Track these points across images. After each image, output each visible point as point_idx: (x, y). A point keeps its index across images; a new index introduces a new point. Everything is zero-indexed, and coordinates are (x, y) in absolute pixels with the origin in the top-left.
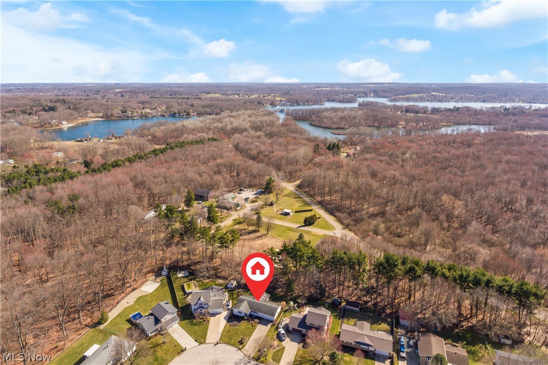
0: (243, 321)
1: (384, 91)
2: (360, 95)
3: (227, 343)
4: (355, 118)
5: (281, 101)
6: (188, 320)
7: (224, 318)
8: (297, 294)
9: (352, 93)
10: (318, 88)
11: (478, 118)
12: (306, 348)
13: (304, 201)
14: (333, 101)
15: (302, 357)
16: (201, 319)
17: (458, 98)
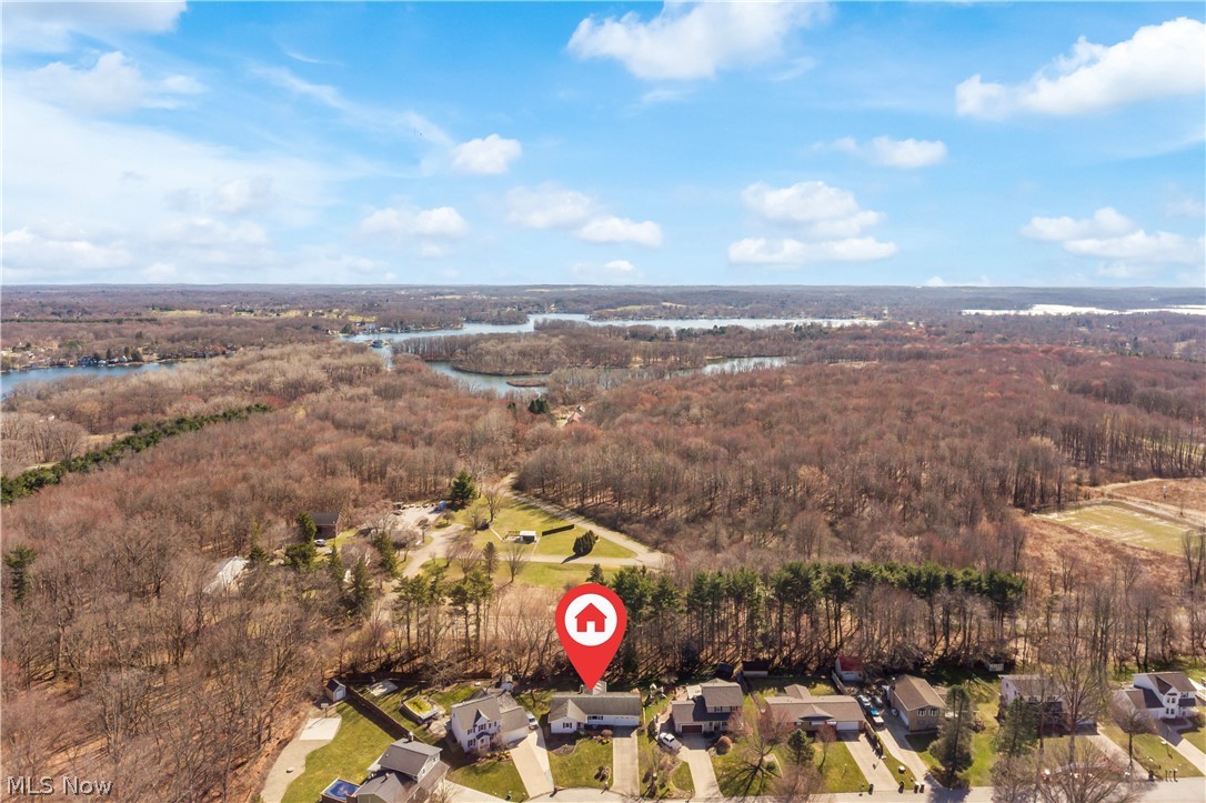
0: (578, 742)
1: (575, 301)
2: (530, 309)
3: (575, 786)
4: (547, 352)
5: (363, 323)
6: (463, 769)
7: (538, 744)
8: (643, 673)
9: (512, 305)
10: (435, 295)
11: (760, 345)
12: (724, 753)
13: (546, 513)
14: (479, 321)
15: (724, 769)
16: (490, 758)
17: (711, 311)
